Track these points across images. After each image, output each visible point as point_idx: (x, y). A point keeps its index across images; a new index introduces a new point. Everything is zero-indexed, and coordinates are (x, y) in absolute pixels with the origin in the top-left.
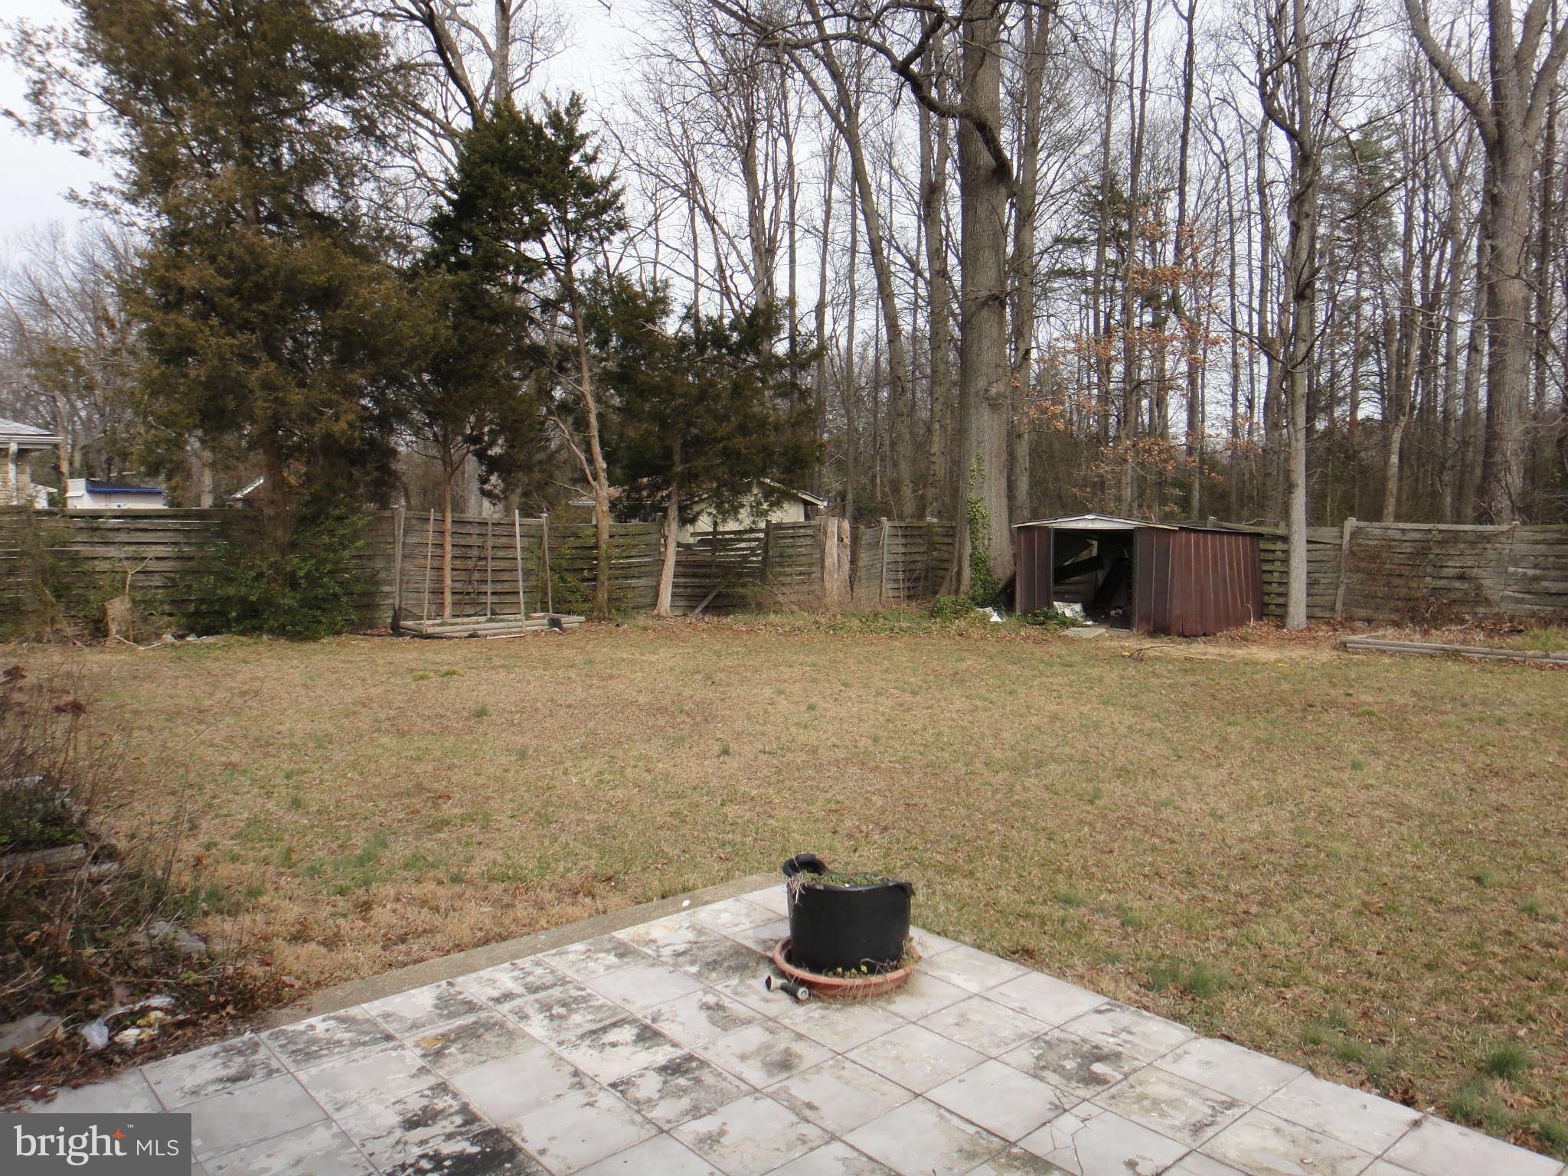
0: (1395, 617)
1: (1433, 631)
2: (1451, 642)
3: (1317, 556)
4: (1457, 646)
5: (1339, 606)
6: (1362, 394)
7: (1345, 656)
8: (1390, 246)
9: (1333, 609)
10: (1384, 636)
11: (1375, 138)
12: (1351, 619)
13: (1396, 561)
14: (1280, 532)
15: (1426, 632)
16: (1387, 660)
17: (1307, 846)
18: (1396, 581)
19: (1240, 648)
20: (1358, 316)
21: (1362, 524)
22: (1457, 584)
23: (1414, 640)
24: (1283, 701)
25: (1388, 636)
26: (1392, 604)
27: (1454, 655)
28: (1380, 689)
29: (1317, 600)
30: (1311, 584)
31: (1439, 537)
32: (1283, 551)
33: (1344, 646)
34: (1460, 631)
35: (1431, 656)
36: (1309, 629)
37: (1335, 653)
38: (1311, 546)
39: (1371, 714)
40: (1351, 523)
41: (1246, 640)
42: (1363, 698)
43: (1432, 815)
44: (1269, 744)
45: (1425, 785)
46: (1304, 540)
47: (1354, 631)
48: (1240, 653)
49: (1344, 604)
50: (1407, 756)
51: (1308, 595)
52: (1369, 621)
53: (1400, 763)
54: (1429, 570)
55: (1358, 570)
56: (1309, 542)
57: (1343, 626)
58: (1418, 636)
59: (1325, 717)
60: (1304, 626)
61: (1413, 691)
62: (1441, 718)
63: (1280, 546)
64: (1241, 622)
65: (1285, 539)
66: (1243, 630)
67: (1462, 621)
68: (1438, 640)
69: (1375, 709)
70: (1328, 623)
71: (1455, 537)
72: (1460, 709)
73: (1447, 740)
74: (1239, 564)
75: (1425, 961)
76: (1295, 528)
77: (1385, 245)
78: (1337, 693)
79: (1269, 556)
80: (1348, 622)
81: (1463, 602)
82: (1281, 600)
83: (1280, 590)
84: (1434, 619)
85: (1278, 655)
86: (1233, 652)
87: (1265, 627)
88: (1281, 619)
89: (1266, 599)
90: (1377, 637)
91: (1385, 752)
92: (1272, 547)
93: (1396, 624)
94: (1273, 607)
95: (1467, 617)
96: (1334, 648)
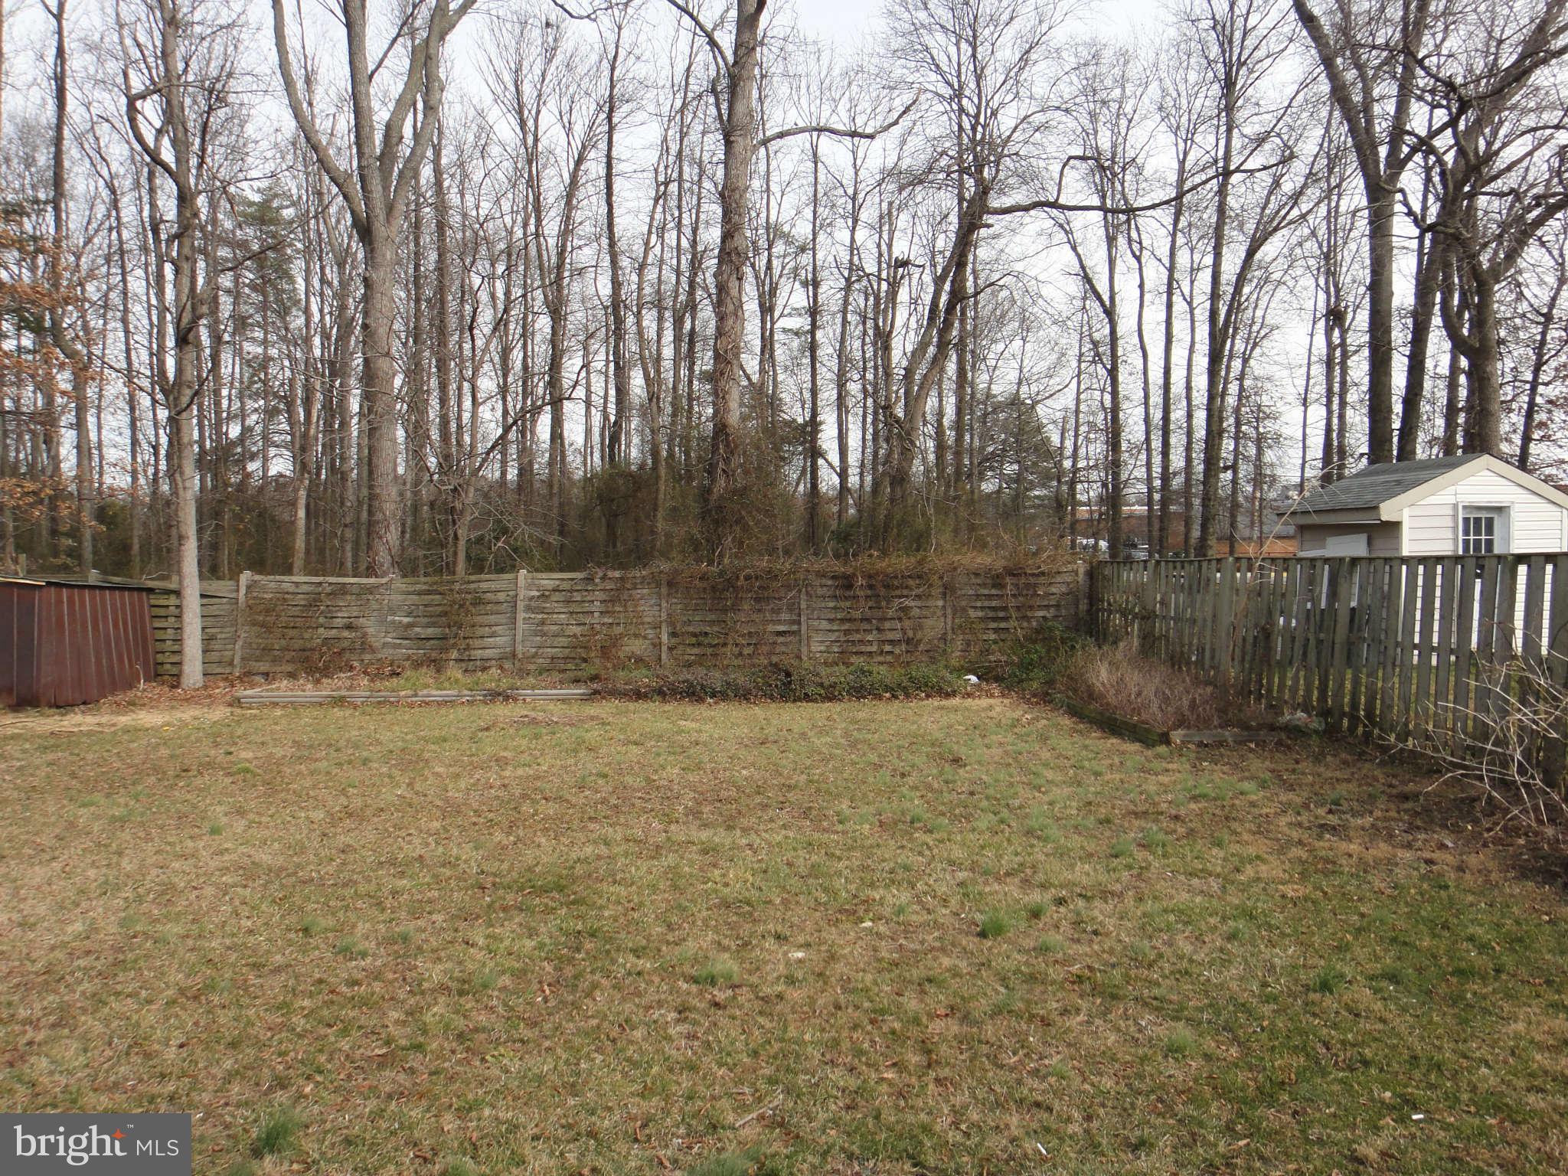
0: (289, 668)
1: (324, 680)
2: (339, 689)
3: (213, 610)
4: (343, 693)
5: (237, 661)
6: (272, 451)
7: (239, 711)
8: (294, 313)
9: (231, 664)
10: (278, 689)
11: (275, 204)
12: (249, 673)
13: (290, 613)
14: (173, 586)
15: (318, 681)
16: (278, 712)
17: (135, 937)
18: (291, 633)
19: (125, 714)
20: (266, 374)
21: (257, 577)
22: (346, 634)
23: (307, 690)
24: (156, 769)
25: (283, 687)
26: (289, 655)
27: (340, 702)
28: (263, 743)
29: (214, 656)
30: (208, 641)
31: (329, 589)
32: (177, 607)
33: (236, 702)
34: (348, 678)
35: (321, 704)
36: (205, 687)
37: (229, 709)
38: (205, 601)
39: (247, 771)
40: (246, 577)
41: (134, 704)
42: (244, 755)
43: (282, 869)
44: (123, 821)
45: (280, 839)
46: (198, 594)
47: (252, 686)
48: (124, 720)
49: (243, 659)
50: (273, 810)
51: (205, 652)
52: (266, 674)
53: (264, 819)
54: (321, 620)
55: (254, 624)
56: (203, 596)
57: (242, 681)
58: (310, 686)
59: (199, 781)
60: (200, 684)
61: (294, 741)
62: (313, 766)
63: (173, 600)
64: (131, 685)
65: (178, 593)
66: (131, 694)
67: (352, 668)
68: (329, 687)
69: (251, 767)
70: (226, 679)
71: (342, 590)
72: (335, 754)
73: (314, 787)
74: (125, 623)
75: (230, 1039)
76: (186, 582)
77: (289, 308)
78: (218, 754)
79: (162, 612)
80: (247, 676)
81: (352, 650)
82: (175, 659)
83: (176, 648)
84: (326, 668)
85: (167, 718)
86: (116, 719)
87: (156, 690)
88: (175, 680)
89: (160, 658)
90: (272, 690)
91: (251, 810)
92: (165, 603)
93: (292, 676)
94: (168, 666)
95: (356, 664)
96: (230, 705)
